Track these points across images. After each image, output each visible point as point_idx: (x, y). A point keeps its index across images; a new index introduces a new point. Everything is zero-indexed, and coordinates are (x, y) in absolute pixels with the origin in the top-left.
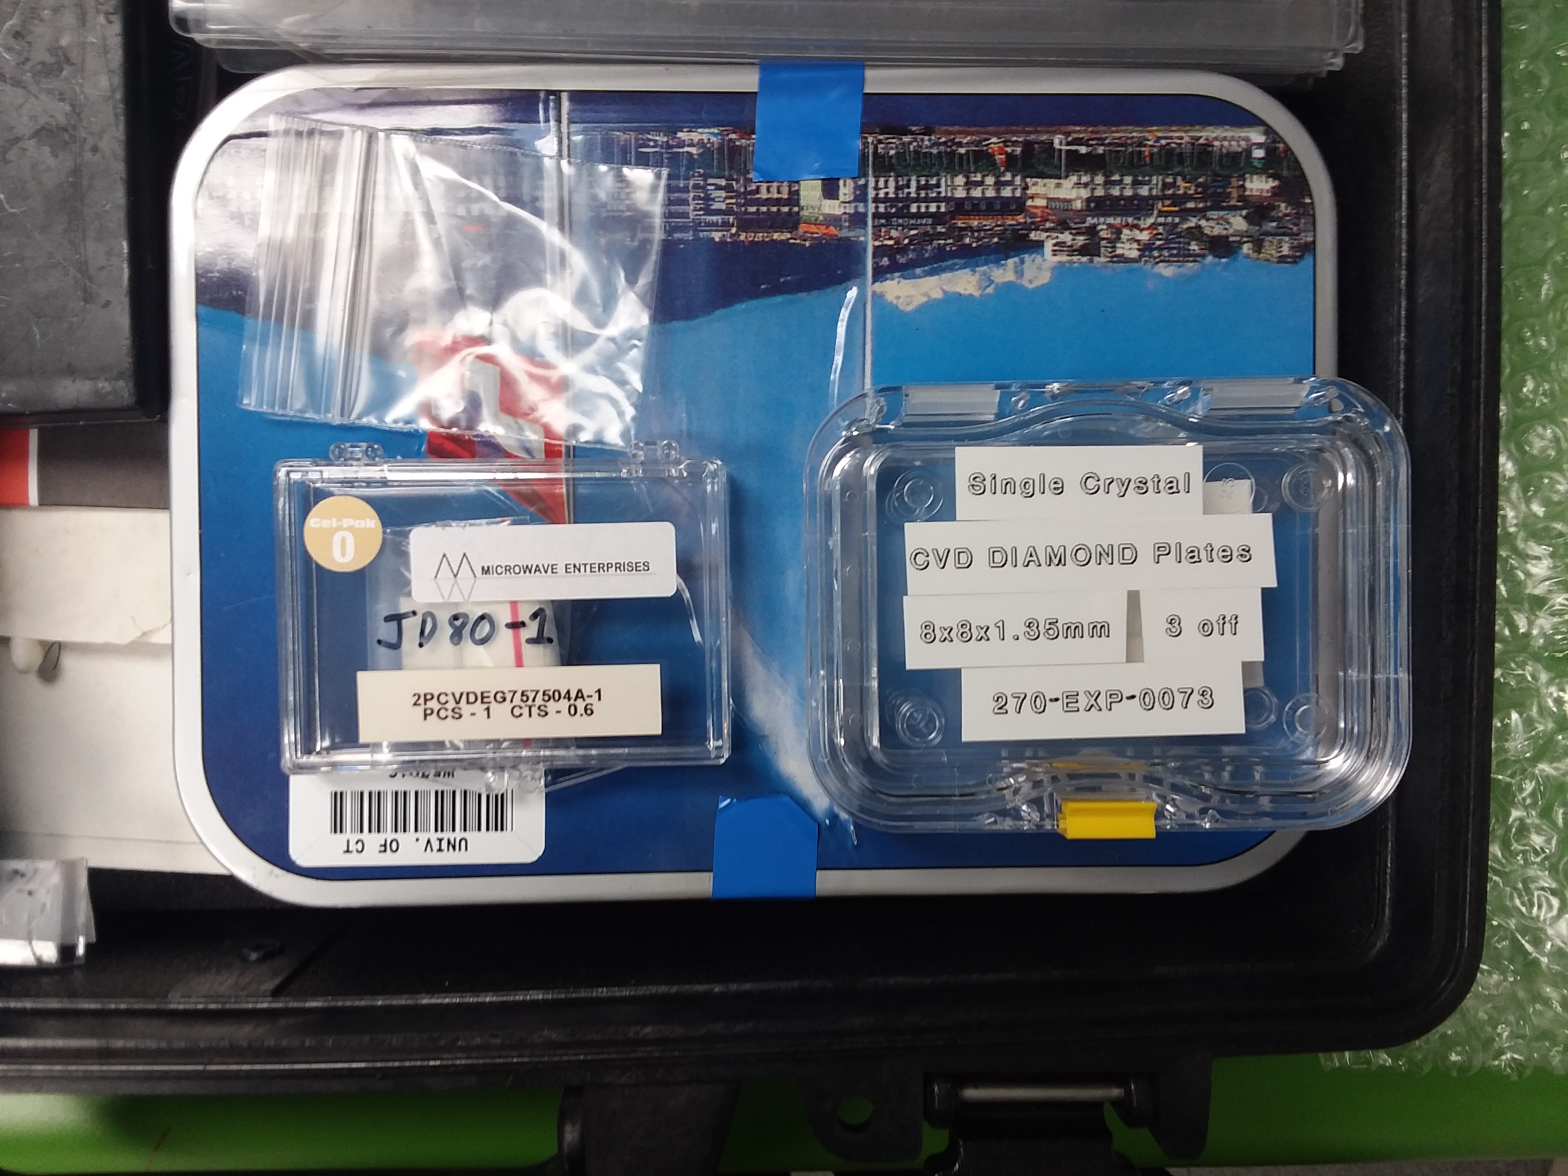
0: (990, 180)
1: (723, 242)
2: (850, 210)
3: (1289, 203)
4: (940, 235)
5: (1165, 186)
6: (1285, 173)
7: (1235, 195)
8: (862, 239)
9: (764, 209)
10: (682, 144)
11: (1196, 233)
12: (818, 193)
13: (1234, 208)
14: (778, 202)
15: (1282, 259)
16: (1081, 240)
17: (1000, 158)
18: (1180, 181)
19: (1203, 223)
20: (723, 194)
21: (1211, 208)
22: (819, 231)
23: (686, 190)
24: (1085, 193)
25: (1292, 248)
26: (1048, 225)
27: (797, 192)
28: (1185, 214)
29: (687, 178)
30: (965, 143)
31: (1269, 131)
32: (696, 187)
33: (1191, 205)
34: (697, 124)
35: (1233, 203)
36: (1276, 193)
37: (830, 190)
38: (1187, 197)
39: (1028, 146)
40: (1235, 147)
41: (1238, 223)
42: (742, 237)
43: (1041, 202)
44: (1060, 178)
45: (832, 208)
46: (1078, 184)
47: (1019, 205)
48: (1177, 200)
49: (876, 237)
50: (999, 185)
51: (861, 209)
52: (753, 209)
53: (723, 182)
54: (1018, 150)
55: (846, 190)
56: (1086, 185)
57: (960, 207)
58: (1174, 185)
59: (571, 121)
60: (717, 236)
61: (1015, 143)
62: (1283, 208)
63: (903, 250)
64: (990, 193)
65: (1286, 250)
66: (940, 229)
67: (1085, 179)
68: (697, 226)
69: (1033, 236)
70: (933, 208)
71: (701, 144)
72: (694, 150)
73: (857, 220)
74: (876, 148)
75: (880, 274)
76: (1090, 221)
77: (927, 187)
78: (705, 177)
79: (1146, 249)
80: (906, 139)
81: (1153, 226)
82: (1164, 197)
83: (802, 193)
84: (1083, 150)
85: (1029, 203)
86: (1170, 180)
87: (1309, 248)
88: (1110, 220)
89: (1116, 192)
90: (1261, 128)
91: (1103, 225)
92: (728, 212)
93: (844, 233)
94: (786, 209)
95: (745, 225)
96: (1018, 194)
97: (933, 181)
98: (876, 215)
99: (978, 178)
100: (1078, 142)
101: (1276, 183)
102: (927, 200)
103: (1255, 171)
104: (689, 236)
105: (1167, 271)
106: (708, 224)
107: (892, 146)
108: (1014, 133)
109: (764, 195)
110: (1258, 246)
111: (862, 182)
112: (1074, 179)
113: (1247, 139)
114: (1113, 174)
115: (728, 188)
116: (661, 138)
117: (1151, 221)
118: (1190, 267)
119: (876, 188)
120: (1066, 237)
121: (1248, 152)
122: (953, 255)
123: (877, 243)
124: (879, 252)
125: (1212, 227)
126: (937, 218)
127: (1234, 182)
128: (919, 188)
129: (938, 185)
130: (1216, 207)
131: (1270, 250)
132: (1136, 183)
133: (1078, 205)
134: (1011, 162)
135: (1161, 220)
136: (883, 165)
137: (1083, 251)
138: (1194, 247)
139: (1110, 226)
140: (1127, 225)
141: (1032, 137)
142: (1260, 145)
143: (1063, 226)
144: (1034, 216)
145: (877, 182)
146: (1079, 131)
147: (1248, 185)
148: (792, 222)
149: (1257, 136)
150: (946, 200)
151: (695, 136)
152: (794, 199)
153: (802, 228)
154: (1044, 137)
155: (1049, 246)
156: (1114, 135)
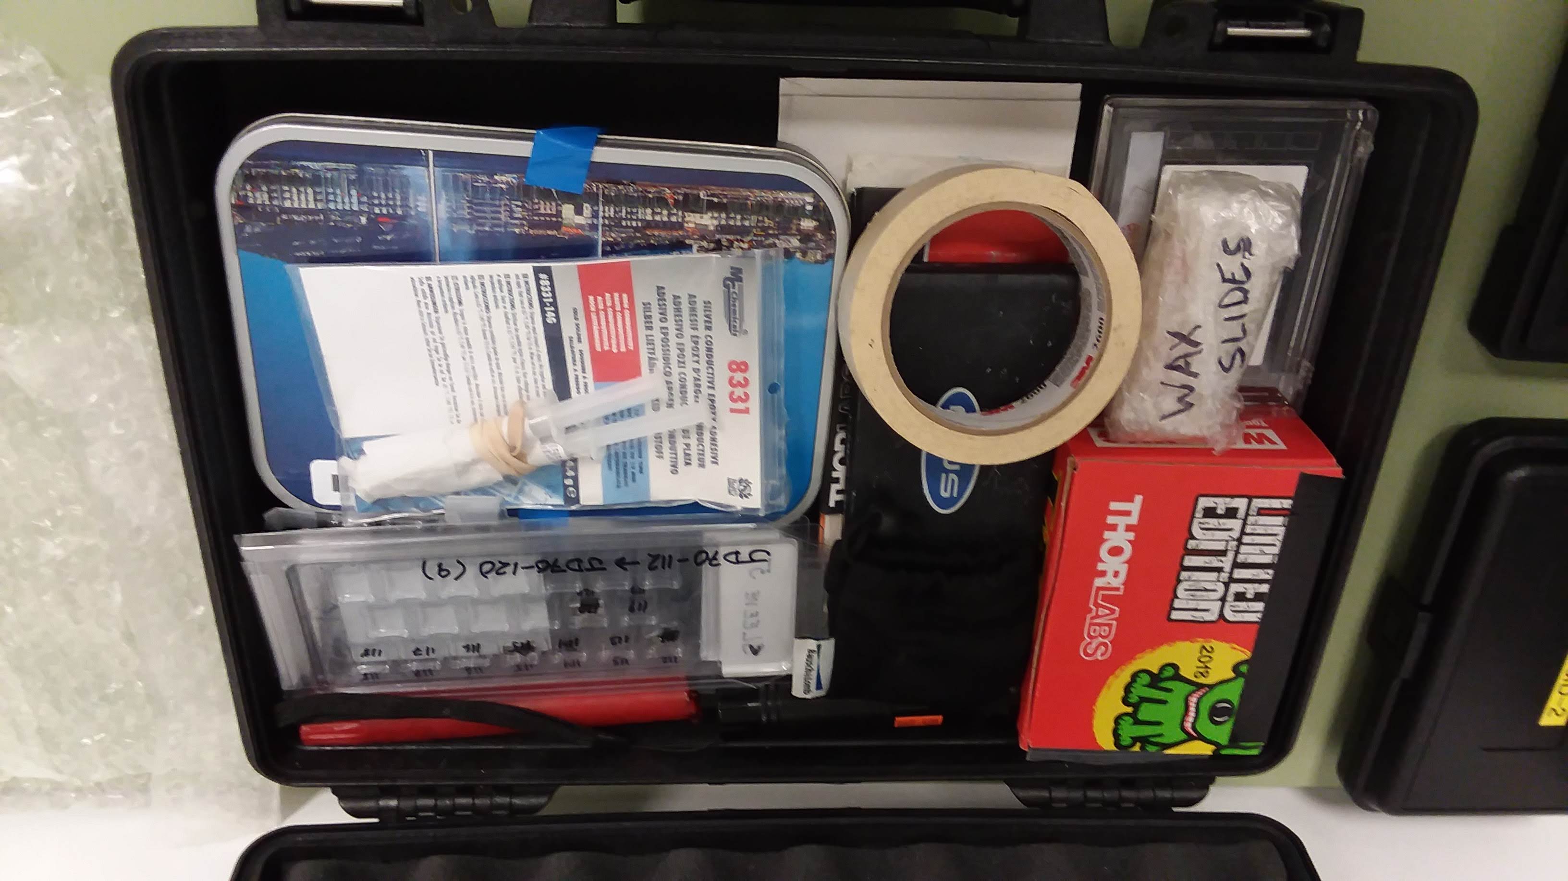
0: (665, 212)
1: (521, 234)
2: (590, 222)
3: (822, 234)
4: (638, 238)
5: (758, 221)
6: (822, 218)
7: (794, 227)
8: (596, 237)
9: (542, 218)
10: (497, 182)
12: (573, 212)
13: (795, 235)
14: (551, 215)
15: (817, 262)
16: (712, 245)
17: (671, 201)
18: (766, 220)
19: (777, 241)
20: (520, 209)
21: (782, 234)
22: (573, 231)
23: (500, 206)
24: (716, 222)
25: (822, 256)
26: (696, 237)
27: (561, 212)
28: (768, 236)
29: (500, 200)
30: (652, 191)
31: (816, 196)
32: (505, 205)
33: (771, 232)
34: (504, 172)
35: (794, 232)
36: (816, 229)
37: (579, 211)
38: (769, 228)
39: (686, 195)
40: (797, 204)
41: (795, 242)
42: (531, 232)
43: (692, 225)
44: (702, 213)
45: (579, 220)
46: (712, 217)
47: (680, 226)
48: (764, 229)
49: (604, 236)
50: (670, 215)
51: (595, 221)
52: (536, 218)
53: (520, 203)
54: (681, 198)
55: (587, 209)
56: (716, 218)
57: (648, 225)
58: (763, 222)
59: (434, 166)
60: (517, 231)
61: (678, 194)
62: (820, 236)
63: (618, 244)
64: (665, 219)
65: (819, 257)
66: (638, 235)
67: (716, 215)
68: (506, 225)
69: (687, 242)
70: (634, 224)
71: (507, 183)
72: (503, 186)
73: (594, 227)
74: (603, 192)
75: (606, 254)
76: (718, 236)
77: (632, 213)
78: (510, 200)
80: (620, 187)
81: (751, 241)
82: (757, 227)
83: (563, 212)
84: (716, 200)
85: (686, 225)
86: (760, 218)
87: (831, 257)
88: (728, 237)
89: (732, 223)
90: (811, 194)
91: (724, 239)
92: (523, 219)
93: (587, 233)
94: (554, 219)
95: (532, 225)
96: (680, 220)
97: (635, 210)
98: (604, 225)
99: (659, 210)
100: (713, 195)
101: (818, 223)
102: (631, 219)
103: (806, 216)
104: (502, 230)
106: (512, 224)
107: (612, 190)
108: (679, 188)
109: (542, 211)
110: (804, 254)
111: (596, 208)
112: (710, 214)
113: (804, 200)
114: (730, 213)
115: (523, 207)
116: (485, 179)
117: (749, 238)
119: (604, 212)
120: (704, 244)
121: (804, 207)
122: (644, 248)
123: (604, 239)
124: (605, 244)
125: (781, 244)
126: (636, 229)
127: (795, 221)
128: (627, 213)
129: (637, 213)
130: (785, 234)
131: (811, 257)
132: (743, 219)
133: (712, 228)
134: (677, 203)
135: (755, 238)
136: (608, 201)
139: (728, 240)
140: (737, 240)
141: (688, 191)
142: (809, 203)
143: (703, 238)
144: (688, 231)
145: (604, 209)
146: (714, 190)
147: (802, 223)
148: (558, 226)
149: (809, 199)
150: (641, 220)
151: (504, 178)
152: (559, 214)
153: (564, 229)
154: (695, 192)
155: (695, 247)
156: (731, 193)
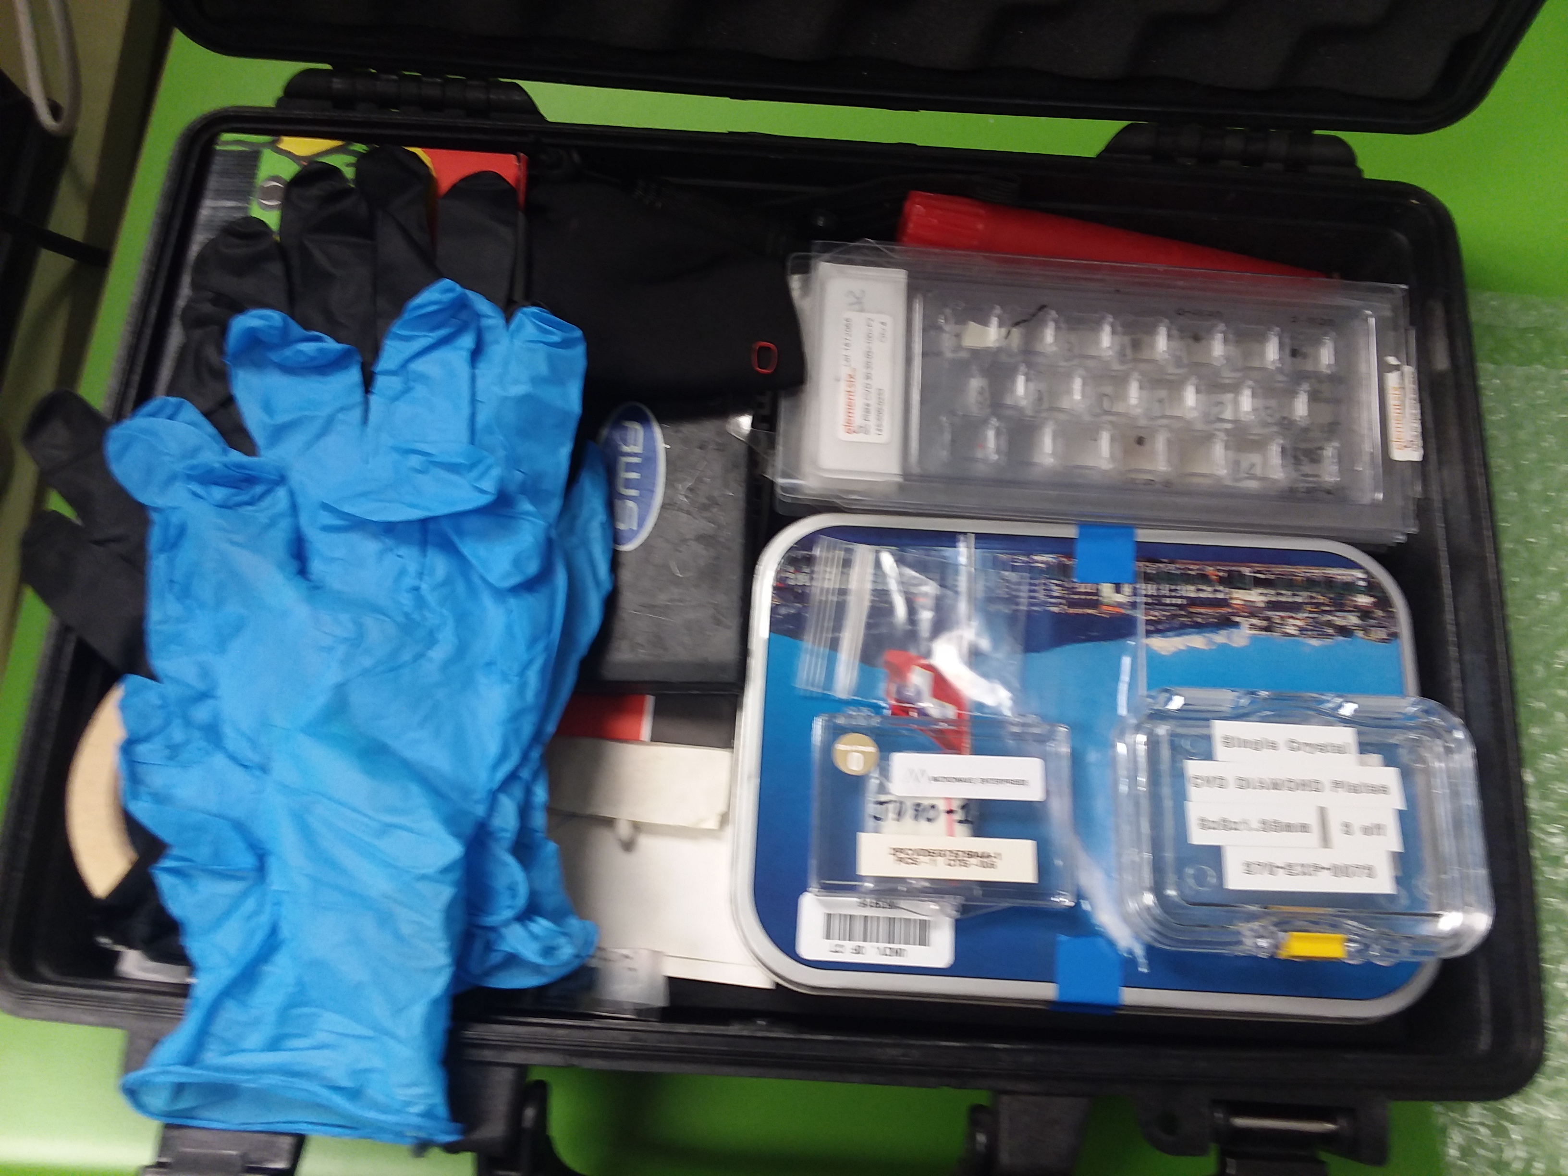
0: (1209, 589)
1: (1059, 613)
2: (1130, 600)
3: (1382, 611)
4: (1182, 616)
5: (1311, 598)
6: (1378, 595)
7: (1350, 604)
8: (1138, 615)
9: (1080, 597)
10: (1035, 562)
11: (1329, 624)
12: (1111, 590)
13: (1351, 612)
14: (1088, 594)
15: (1383, 641)
16: (1264, 623)
17: (1214, 578)
18: (1318, 596)
19: (1333, 618)
20: (1057, 588)
21: (1337, 611)
22: (1113, 610)
23: (1038, 585)
24: (1264, 599)
25: (1389, 635)
26: (1244, 614)
27: (1099, 589)
28: (1323, 613)
29: (1038, 579)
30: (1194, 569)
31: (1367, 572)
32: (1044, 584)
33: (1326, 608)
34: (1044, 552)
35: (1350, 608)
36: (1374, 605)
37: (1118, 590)
38: (1324, 604)
39: (1230, 573)
40: (1348, 580)
41: (1353, 620)
42: (1069, 610)
43: (1239, 602)
44: (1249, 590)
45: (1119, 598)
46: (1260, 594)
47: (1227, 603)
48: (1318, 605)
49: (1146, 615)
50: (1215, 592)
51: (1136, 600)
52: (1075, 597)
53: (1057, 582)
54: (1225, 574)
55: (1127, 589)
56: (1264, 595)
57: (1194, 602)
58: (1315, 598)
59: (975, 548)
60: (1055, 609)
61: (1222, 571)
62: (1379, 613)
63: (1162, 622)
64: (1210, 596)
65: (1382, 635)
66: (1183, 613)
67: (1264, 591)
68: (1043, 603)
69: (1237, 619)
70: (1178, 602)
71: (1046, 563)
72: (1043, 566)
73: (1134, 605)
74: (1144, 569)
75: (1149, 633)
76: (1268, 613)
77: (1174, 590)
78: (1049, 579)
79: (1301, 629)
80: (1161, 565)
81: (1305, 618)
82: (1311, 603)
83: (1102, 590)
84: (1261, 576)
85: (1233, 602)
86: (1312, 594)
87: (1396, 635)
88: (1280, 614)
89: (1282, 599)
90: (1362, 570)
91: (1276, 615)
92: (1061, 597)
93: (1127, 612)
94: (1092, 598)
96: (1226, 597)
97: (1177, 588)
98: (1145, 603)
99: (1202, 587)
100: (1258, 572)
101: (1374, 600)
102: (1175, 597)
103: (1361, 593)
104: (1040, 609)
105: (1314, 642)
106: (1049, 603)
107: (1152, 568)
108: (1221, 566)
109: (1080, 589)
110: (1367, 632)
111: (1136, 586)
112: (1257, 591)
113: (1354, 576)
114: (1280, 590)
115: (1060, 585)
116: (1025, 559)
117: (1303, 615)
118: (1328, 641)
119: (1145, 590)
120: (1255, 621)
121: (1355, 582)
122: (1190, 627)
123: (1146, 618)
124: (1147, 623)
125: (1339, 622)
126: (1181, 607)
127: (1349, 598)
128: (1170, 590)
129: (1180, 590)
130: (1340, 610)
131: (1374, 635)
132: (1293, 595)
133: (1261, 605)
134: (1222, 581)
135: (1309, 615)
136: (1148, 578)
137: (1267, 629)
138: (1330, 631)
139: (1280, 617)
140: (1290, 617)
141: (1232, 568)
142: (1361, 579)
143: (1252, 615)
144: (1235, 609)
145: (1146, 586)
146: (1258, 567)
147: (1357, 600)
148: (1095, 604)
149: (1360, 574)
150: (1186, 597)
151: (1043, 558)
152: (1097, 592)
153: (1102, 608)
154: (1239, 569)
155: (1245, 625)
156: (1278, 569)
